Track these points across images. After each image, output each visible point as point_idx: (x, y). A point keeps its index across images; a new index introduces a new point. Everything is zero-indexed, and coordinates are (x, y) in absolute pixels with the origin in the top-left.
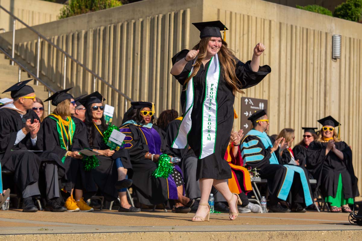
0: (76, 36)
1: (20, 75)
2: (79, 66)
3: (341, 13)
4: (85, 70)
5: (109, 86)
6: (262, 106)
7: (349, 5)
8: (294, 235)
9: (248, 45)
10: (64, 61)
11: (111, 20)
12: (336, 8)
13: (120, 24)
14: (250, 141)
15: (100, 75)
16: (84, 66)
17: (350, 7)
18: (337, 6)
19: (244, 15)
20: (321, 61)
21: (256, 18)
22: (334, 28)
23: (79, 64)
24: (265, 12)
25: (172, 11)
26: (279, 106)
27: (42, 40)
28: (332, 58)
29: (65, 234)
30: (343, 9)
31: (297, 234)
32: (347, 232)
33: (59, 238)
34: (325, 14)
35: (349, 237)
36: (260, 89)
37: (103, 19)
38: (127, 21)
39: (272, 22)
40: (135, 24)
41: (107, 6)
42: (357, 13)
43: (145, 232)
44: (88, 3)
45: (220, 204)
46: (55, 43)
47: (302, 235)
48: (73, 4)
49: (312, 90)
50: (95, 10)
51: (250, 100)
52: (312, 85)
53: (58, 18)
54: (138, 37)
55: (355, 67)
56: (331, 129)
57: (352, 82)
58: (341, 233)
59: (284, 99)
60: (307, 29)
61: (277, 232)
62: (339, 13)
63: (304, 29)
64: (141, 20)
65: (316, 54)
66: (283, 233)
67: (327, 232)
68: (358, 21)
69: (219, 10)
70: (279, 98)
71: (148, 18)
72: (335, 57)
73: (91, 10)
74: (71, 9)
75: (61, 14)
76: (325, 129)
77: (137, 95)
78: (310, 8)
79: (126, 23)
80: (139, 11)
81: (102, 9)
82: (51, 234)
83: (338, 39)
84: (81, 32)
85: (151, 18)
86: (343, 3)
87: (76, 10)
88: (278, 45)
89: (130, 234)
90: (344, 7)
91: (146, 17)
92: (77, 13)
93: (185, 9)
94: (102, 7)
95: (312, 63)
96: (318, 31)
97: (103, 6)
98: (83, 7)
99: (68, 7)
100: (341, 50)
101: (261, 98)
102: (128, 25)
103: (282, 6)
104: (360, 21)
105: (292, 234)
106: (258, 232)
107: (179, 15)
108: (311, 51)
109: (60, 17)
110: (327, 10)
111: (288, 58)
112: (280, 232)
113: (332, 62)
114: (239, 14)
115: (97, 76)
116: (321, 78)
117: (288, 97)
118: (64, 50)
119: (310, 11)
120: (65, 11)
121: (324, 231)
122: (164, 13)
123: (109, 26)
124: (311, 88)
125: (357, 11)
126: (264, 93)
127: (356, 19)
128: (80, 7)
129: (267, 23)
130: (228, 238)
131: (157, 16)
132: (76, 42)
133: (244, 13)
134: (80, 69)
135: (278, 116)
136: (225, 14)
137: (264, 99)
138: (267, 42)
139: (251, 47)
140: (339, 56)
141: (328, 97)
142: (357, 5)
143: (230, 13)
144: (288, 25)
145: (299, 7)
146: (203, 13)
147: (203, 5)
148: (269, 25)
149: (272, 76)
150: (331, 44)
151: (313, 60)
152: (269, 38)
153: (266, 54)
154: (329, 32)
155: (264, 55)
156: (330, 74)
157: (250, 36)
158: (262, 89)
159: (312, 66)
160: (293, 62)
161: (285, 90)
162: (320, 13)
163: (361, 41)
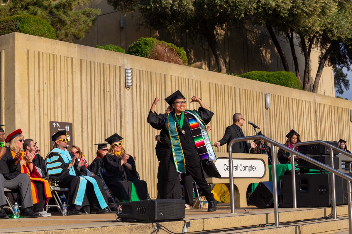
3: (133, 50)
6: (67, 128)
7: (140, 44)
9: (54, 79)
12: (129, 46)
14: (52, 157)
17: (141, 46)
20: (116, 90)
21: (60, 56)
22: (126, 62)
24: (67, 51)
26: (82, 127)
28: (126, 87)
30: (135, 47)
31: (62, 232)
32: (107, 228)
34: (119, 51)
35: (109, 232)
36: (66, 114)
39: (74, 59)
45: (28, 210)
47: (66, 233)
51: (57, 123)
52: (110, 109)
55: (145, 93)
56: (120, 144)
57: (142, 106)
59: (87, 122)
60: (104, 64)
61: (43, 231)
62: (132, 50)
63: (101, 64)
65: (112, 84)
66: (50, 232)
67: (89, 229)
68: (147, 57)
69: (28, 51)
70: (82, 121)
72: (127, 85)
76: (116, 145)
78: (107, 47)
83: (129, 72)
86: (135, 42)
88: (79, 77)
90: (135, 45)
95: (109, 92)
96: (113, 65)
100: (132, 80)
101: (67, 122)
103: (82, 46)
104: (148, 57)
105: (57, 232)
106: (27, 232)
108: (107, 82)
110: (120, 49)
111: (88, 89)
112: (46, 231)
113: (126, 89)
114: (46, 53)
116: (117, 104)
117: (89, 120)
119: (106, 49)
121: (86, 229)
125: (146, 48)
126: (69, 117)
127: (145, 55)
129: (69, 60)
133: (50, 53)
135: (82, 136)
136: (33, 54)
137: (69, 122)
138: (70, 76)
139: (57, 80)
140: (131, 85)
141: (124, 118)
142: (146, 44)
143: (37, 52)
144: (87, 61)
145: (98, 47)
146: (15, 54)
147: (14, 47)
148: (72, 62)
149: (75, 103)
150: (124, 76)
151: (109, 88)
152: (72, 72)
153: (69, 85)
154: (122, 65)
155: (68, 86)
156: (124, 100)
157: (55, 71)
158: (67, 114)
159: (109, 94)
160: (93, 91)
161: (87, 114)
162: (114, 51)
163: (149, 72)
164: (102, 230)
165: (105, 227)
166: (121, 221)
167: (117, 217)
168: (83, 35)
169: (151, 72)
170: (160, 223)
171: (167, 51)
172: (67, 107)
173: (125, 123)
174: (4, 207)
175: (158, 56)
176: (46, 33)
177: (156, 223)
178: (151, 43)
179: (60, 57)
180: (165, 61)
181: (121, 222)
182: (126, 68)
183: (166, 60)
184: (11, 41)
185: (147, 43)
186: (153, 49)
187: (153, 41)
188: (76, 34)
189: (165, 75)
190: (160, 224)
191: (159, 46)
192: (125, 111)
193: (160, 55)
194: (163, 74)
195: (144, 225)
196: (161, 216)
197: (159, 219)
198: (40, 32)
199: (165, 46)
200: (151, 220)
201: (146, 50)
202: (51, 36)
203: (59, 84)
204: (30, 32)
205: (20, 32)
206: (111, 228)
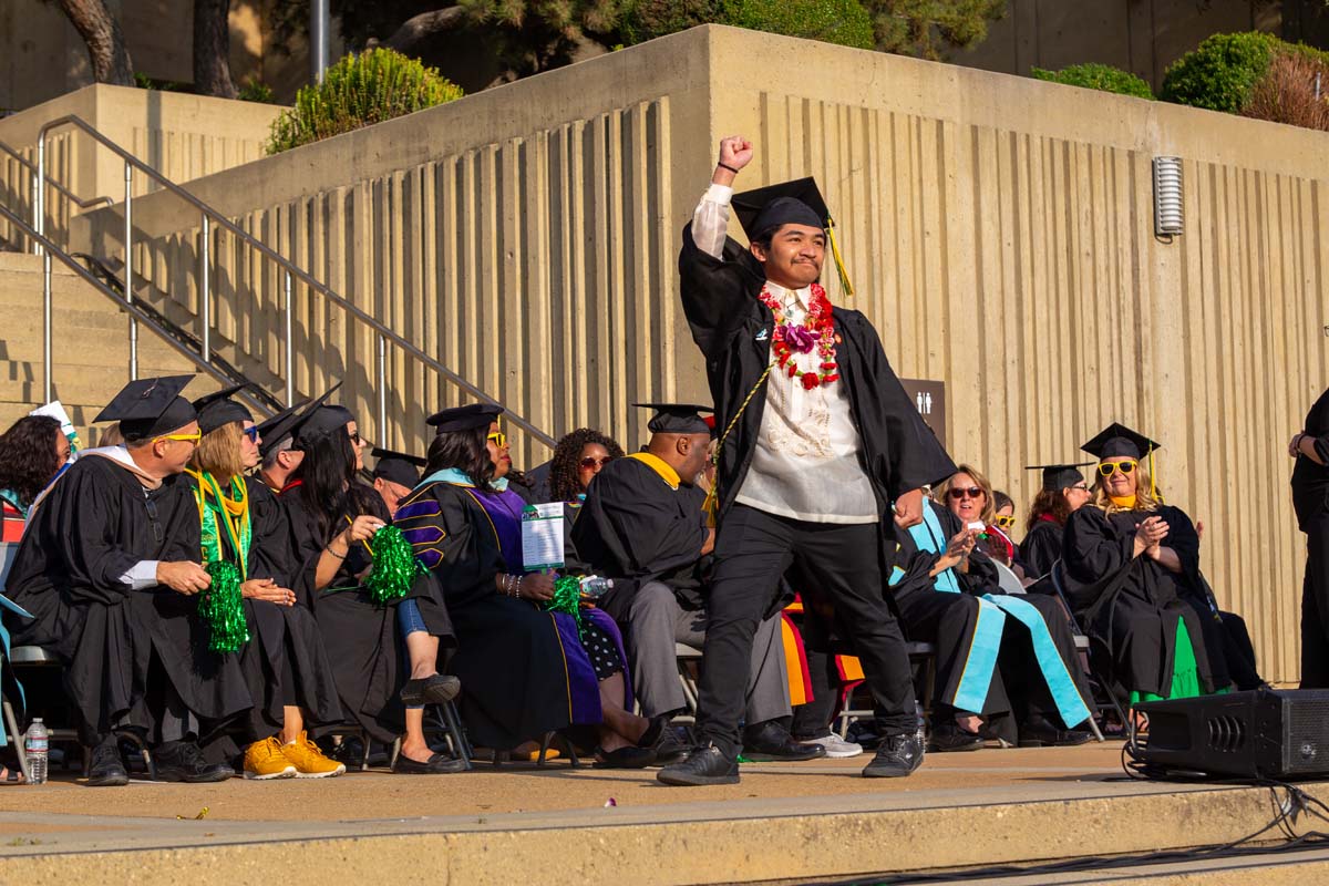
0: (319, 206)
1: (134, 343)
2: (332, 304)
3: (1184, 84)
4: (354, 315)
5: (428, 363)
6: (924, 402)
7: (1207, 60)
8: (895, 824)
9: (869, 207)
10: (286, 291)
11: (427, 148)
12: (1167, 70)
13: (453, 160)
15: (400, 332)
16: (349, 304)
17: (1211, 66)
18: (1170, 65)
19: (848, 108)
20: (1120, 245)
21: (892, 114)
23: (332, 298)
24: (920, 96)
25: (613, 105)
26: (983, 399)
27: (214, 225)
28: (1156, 234)
29: (73, 856)
30: (1190, 72)
31: (906, 821)
32: (1086, 806)
33: (51, 869)
34: (1127, 91)
35: (1096, 821)
36: (917, 346)
37: (401, 145)
38: (475, 149)
39: (946, 127)
40: (499, 155)
41: (416, 104)
42: (1233, 84)
43: (355, 838)
44: (355, 96)
45: (770, 731)
46: (258, 236)
47: (924, 823)
48: (310, 104)
49: (1093, 340)
50: (377, 119)
52: (1093, 325)
53: (264, 152)
54: (512, 198)
55: (1235, 258)
56: (1125, 467)
57: (1225, 311)
58: (1066, 809)
59: (1001, 376)
60: (1066, 144)
61: (833, 817)
62: (1179, 85)
63: (1055, 143)
64: (518, 141)
65: (1100, 224)
66: (857, 820)
67: (1016, 810)
68: (1239, 111)
69: (763, 96)
70: (983, 374)
71: (539, 133)
72: (1162, 228)
73: (366, 119)
74: (305, 118)
75: (273, 137)
76: (1108, 469)
77: (516, 389)
78: (1078, 75)
79: (471, 157)
80: (512, 112)
81: (398, 116)
82: (27, 858)
83: (1170, 173)
84: (335, 192)
85: (549, 134)
86: (1189, 54)
87: (317, 121)
88: (969, 198)
89: (303, 846)
90: (1192, 64)
91: (534, 133)
92: (324, 133)
93: (653, 100)
94: (399, 109)
95: (1088, 254)
96: (1104, 148)
97: (402, 106)
98: (343, 112)
99: (293, 115)
100: (1182, 205)
101: (923, 377)
102: (478, 159)
103: (978, 73)
104: (1243, 109)
105: (887, 821)
106: (766, 820)
107: (635, 117)
108: (1083, 216)
109: (271, 149)
110: (1132, 80)
111: (1005, 245)
112: (845, 816)
113: (1156, 243)
114: (833, 105)
115: (388, 334)
116: (1122, 302)
117: (1012, 371)
118: (286, 255)
119: (1075, 83)
120: (287, 127)
121: (1003, 807)
122: (591, 118)
123: (419, 167)
124: (1089, 336)
125: (1235, 76)
126: (931, 359)
127: (1233, 104)
128: (332, 114)
129: (929, 131)
130: (657, 845)
131: (567, 126)
132: (319, 227)
133: (851, 102)
134: (337, 311)
135: (982, 434)
136: (784, 107)
137: (932, 379)
138: (932, 191)
139: (879, 211)
140: (1177, 225)
141: (1150, 361)
142: (1234, 58)
143: (801, 102)
144: (1001, 133)
145: (1040, 74)
146: (713, 110)
147: (708, 82)
148: (937, 136)
149: (954, 301)
150: (1151, 190)
151: (1090, 242)
152: (939, 179)
153: (930, 231)
154: (1140, 147)
155: (924, 233)
156: (1152, 287)
157: (874, 175)
158: (922, 346)
159: (1090, 262)
160: (1025, 253)
161: (1001, 347)
162: (1107, 90)
163: (1248, 172)
164: (1066, 813)
165: (1081, 803)
166: (1144, 776)
167: (1129, 759)
168: (979, 28)
169: (1257, 173)
170: (1303, 787)
171: (1323, 85)
172: (921, 319)
173: (1156, 382)
174: (677, 719)
175: (1284, 107)
176: (832, 25)
177: (1288, 787)
178: (1253, 53)
179: (889, 119)
180: (1312, 128)
181: (1144, 779)
182: (1157, 156)
183: (1318, 121)
184: (694, 58)
185: (1237, 56)
186: (1262, 80)
187: (1261, 47)
188: (949, 25)
189: (1314, 184)
190: (1301, 791)
191: (1289, 66)
192: (1153, 329)
193: (1295, 102)
194: (1308, 180)
195: (1236, 795)
196: (1306, 757)
197: (1300, 770)
198: (809, 19)
199: (1312, 66)
200: (1268, 774)
201: (1236, 81)
202: (853, 35)
203: (888, 225)
204: (767, 21)
205: (729, 21)
206: (1106, 804)
